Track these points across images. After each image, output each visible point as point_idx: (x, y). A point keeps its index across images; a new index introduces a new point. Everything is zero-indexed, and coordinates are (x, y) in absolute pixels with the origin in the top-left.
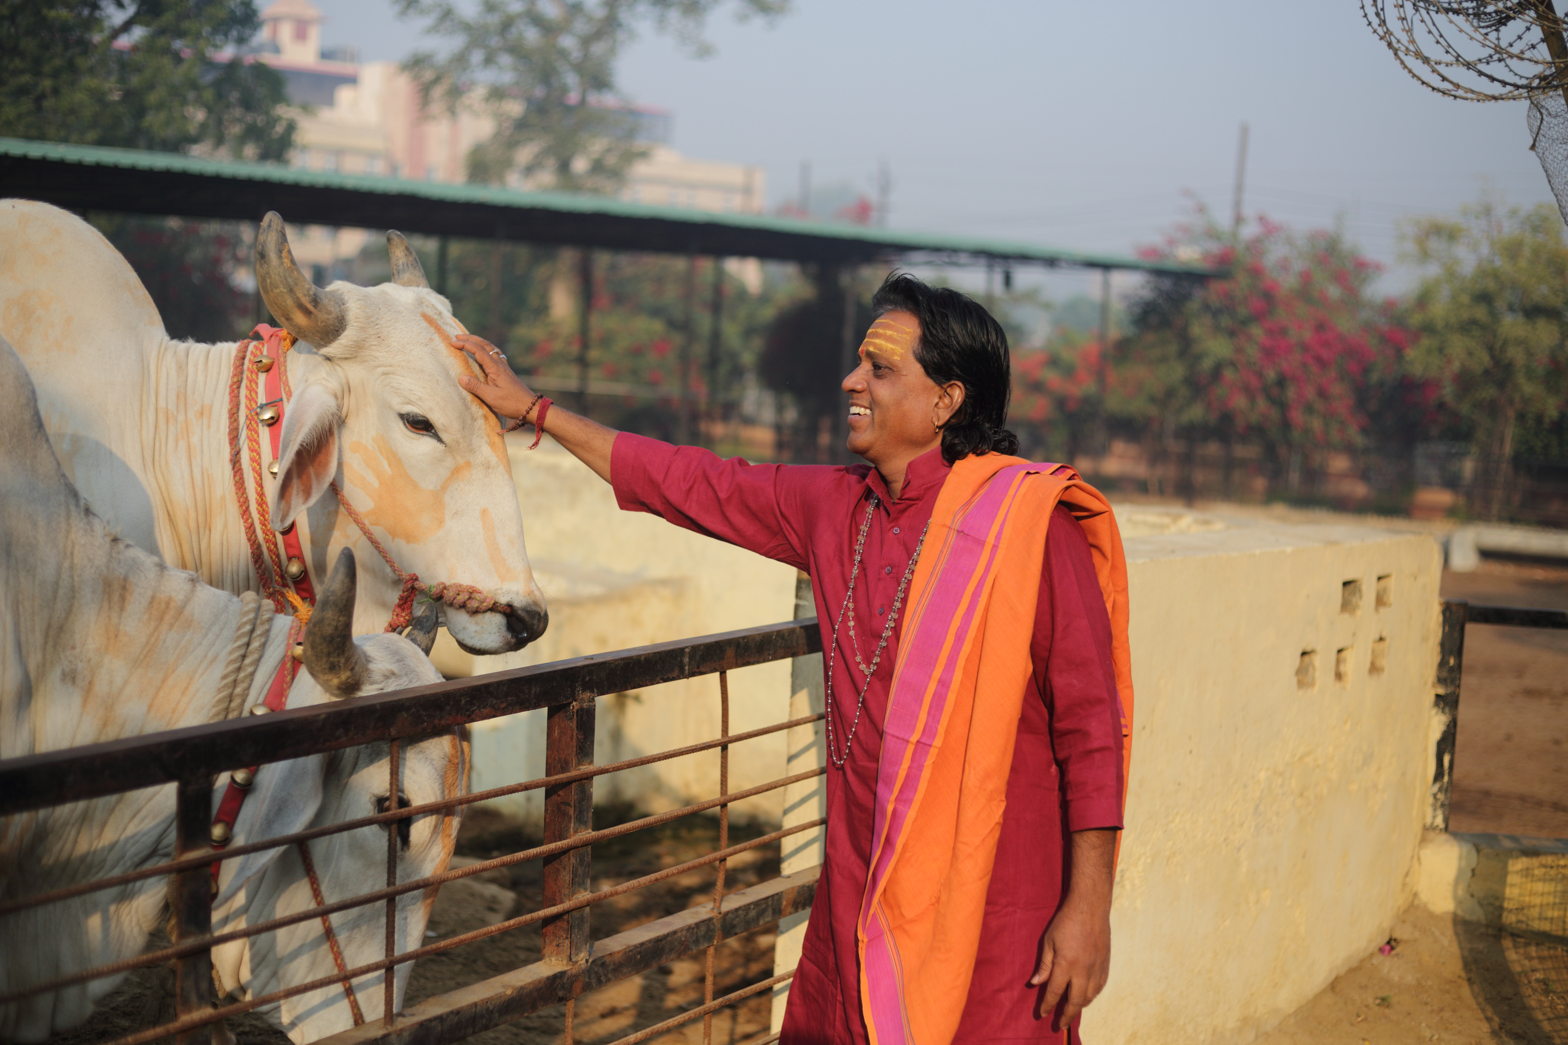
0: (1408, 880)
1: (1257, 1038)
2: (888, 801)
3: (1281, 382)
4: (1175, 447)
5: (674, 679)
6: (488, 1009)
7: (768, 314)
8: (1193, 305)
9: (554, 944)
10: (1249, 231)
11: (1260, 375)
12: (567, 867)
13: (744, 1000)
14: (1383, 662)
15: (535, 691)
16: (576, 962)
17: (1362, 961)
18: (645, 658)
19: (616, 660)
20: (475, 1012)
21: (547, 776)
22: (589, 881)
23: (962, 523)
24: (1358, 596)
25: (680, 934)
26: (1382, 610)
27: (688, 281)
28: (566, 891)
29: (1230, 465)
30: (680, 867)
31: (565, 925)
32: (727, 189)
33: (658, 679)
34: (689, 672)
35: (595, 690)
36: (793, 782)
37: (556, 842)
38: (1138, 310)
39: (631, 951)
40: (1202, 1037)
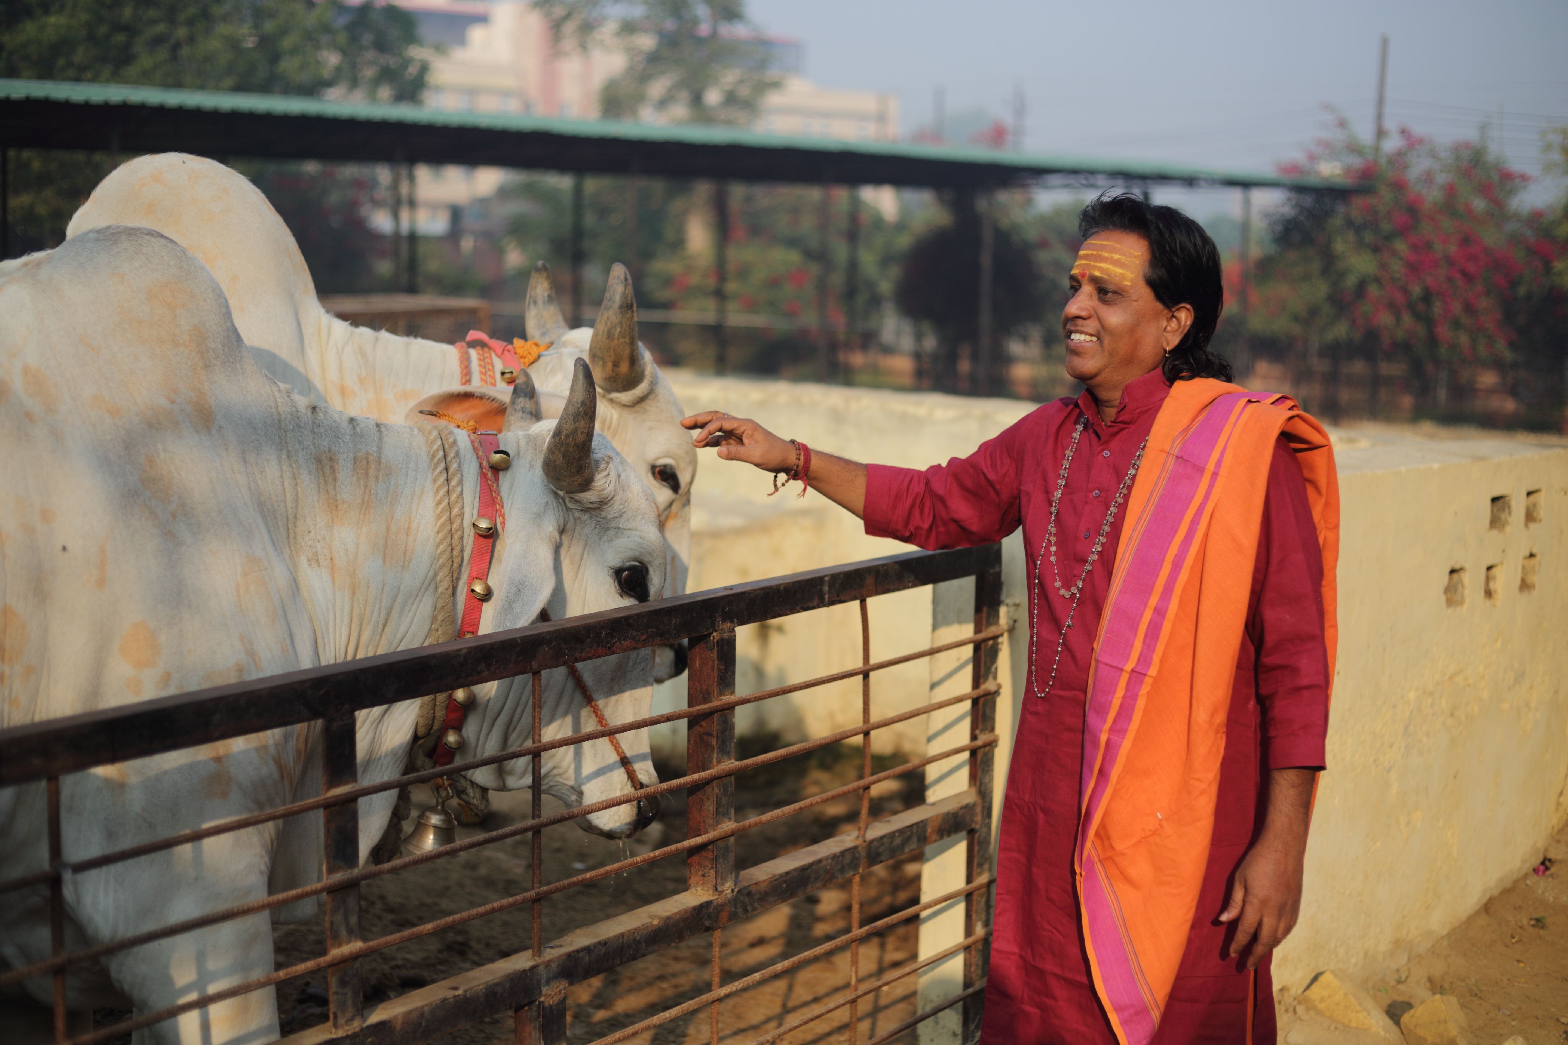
0: (1562, 799)
1: (1409, 960)
2: (1101, 731)
3: (1427, 297)
4: (1319, 365)
5: (813, 608)
6: (635, 940)
7: (904, 241)
8: (1336, 221)
9: (700, 874)
10: (1392, 144)
11: (1405, 291)
12: (711, 798)
13: (892, 927)
14: (1533, 579)
15: (676, 623)
16: (722, 892)
17: (1516, 882)
18: (785, 588)
19: (755, 590)
20: (623, 942)
21: (689, 707)
22: (733, 811)
23: (1181, 449)
24: (1507, 511)
25: (825, 863)
26: (1532, 526)
27: (823, 210)
28: (711, 822)
29: (1376, 382)
30: (824, 796)
31: (710, 855)
32: (860, 117)
33: (798, 608)
34: (829, 601)
35: (736, 621)
36: (936, 709)
37: (699, 772)
38: (1279, 228)
39: (776, 880)
40: (1353, 960)
